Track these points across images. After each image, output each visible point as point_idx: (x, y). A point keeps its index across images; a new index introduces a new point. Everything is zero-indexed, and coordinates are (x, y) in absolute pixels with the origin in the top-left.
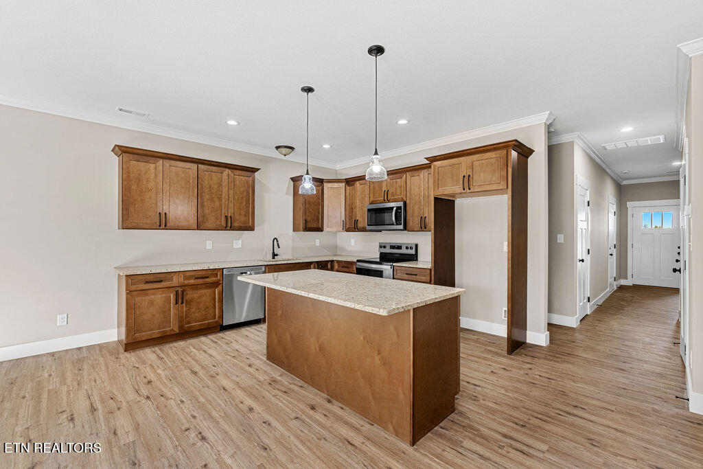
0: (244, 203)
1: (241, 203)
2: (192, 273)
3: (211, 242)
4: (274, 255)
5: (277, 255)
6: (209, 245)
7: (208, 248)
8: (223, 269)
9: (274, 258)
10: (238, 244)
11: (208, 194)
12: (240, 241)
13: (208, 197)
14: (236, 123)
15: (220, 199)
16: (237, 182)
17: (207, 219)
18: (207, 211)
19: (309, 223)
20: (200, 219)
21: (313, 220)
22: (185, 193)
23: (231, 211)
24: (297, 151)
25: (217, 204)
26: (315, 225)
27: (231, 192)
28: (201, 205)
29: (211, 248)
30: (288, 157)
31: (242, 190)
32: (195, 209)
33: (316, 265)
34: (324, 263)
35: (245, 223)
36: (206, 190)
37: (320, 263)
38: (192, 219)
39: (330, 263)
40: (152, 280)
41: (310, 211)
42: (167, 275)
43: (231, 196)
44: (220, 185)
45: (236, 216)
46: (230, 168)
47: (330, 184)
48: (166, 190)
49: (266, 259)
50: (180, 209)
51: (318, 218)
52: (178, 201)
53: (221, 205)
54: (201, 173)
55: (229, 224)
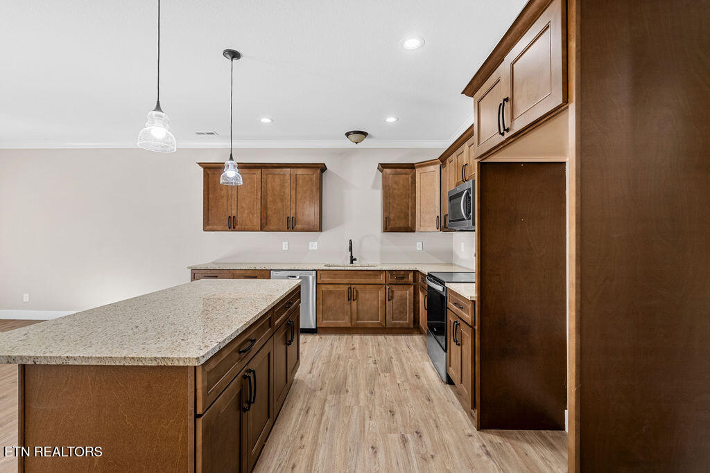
0: (307, 203)
1: (304, 202)
2: (242, 272)
3: (286, 243)
4: (353, 260)
5: (355, 260)
6: (285, 246)
7: (284, 249)
8: (270, 270)
9: (352, 263)
10: (314, 246)
11: (271, 196)
12: (316, 243)
13: (270, 198)
14: (269, 121)
15: (282, 200)
16: (300, 181)
17: (270, 221)
18: (269, 212)
19: (392, 222)
20: (263, 221)
21: (398, 217)
22: (250, 197)
23: (293, 212)
24: (371, 137)
25: (280, 205)
26: (402, 224)
27: (293, 192)
28: (264, 208)
29: (287, 249)
30: (360, 145)
31: (305, 189)
32: (259, 211)
33: (388, 275)
34: (402, 273)
35: (309, 224)
36: (269, 193)
37: (394, 273)
38: (257, 221)
39: (412, 274)
40: (209, 275)
41: (393, 207)
42: (222, 272)
43: (293, 196)
44: (282, 186)
45: (299, 216)
46: (293, 168)
47: (423, 168)
48: (235, 196)
49: (342, 263)
50: (246, 212)
51: (407, 215)
52: (244, 205)
53: (283, 206)
54: (264, 176)
55: (291, 225)
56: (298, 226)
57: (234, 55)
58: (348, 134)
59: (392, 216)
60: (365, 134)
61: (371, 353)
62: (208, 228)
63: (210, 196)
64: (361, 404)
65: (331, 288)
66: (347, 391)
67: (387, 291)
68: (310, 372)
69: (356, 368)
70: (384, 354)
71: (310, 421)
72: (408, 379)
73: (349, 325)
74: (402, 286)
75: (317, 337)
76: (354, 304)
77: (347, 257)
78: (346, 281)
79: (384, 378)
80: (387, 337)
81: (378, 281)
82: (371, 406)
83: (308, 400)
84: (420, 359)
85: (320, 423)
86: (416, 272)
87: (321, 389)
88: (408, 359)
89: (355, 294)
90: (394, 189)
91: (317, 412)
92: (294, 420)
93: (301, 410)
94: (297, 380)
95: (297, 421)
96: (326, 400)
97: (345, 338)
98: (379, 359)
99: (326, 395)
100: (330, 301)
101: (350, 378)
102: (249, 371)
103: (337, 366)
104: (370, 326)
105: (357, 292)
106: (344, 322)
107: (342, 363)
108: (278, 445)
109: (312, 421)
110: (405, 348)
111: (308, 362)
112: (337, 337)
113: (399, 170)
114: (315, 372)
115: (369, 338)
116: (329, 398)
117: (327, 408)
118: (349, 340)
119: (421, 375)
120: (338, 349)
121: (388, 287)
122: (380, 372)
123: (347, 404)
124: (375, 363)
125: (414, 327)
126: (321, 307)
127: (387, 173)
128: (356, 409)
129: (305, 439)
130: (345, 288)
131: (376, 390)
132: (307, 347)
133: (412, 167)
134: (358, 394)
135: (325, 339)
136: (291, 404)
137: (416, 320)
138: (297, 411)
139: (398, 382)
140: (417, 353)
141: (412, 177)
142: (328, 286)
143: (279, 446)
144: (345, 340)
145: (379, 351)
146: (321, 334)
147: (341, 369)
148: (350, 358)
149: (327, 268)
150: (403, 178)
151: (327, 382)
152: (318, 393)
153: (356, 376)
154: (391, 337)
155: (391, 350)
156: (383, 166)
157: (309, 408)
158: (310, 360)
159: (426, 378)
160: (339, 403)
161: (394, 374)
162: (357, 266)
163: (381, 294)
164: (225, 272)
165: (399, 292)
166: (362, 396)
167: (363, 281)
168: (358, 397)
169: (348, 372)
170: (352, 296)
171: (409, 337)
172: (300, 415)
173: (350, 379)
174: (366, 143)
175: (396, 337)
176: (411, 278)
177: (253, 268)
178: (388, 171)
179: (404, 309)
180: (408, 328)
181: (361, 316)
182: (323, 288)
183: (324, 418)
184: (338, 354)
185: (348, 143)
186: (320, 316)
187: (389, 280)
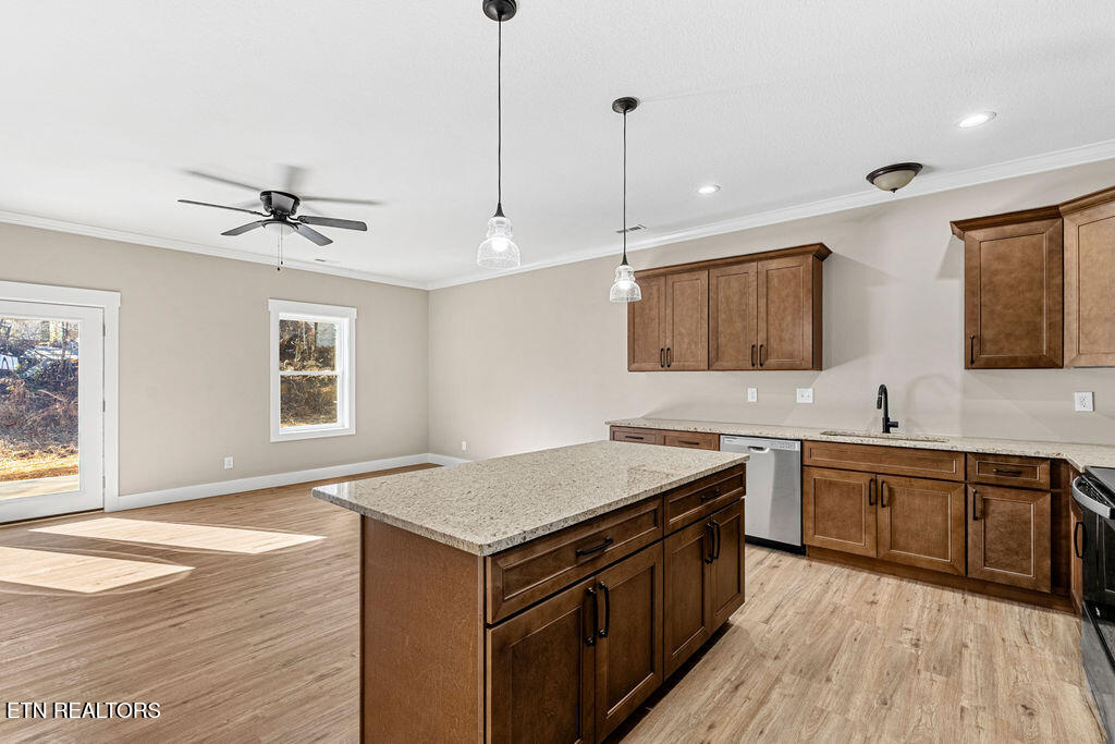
0: (789, 318)
1: (783, 319)
2: (676, 434)
3: (755, 390)
4: (888, 425)
5: (895, 425)
6: (751, 395)
7: (750, 400)
8: (719, 435)
9: (887, 430)
10: (805, 396)
11: (725, 313)
12: (811, 390)
13: (723, 316)
14: (713, 189)
15: (743, 317)
16: (775, 282)
17: (723, 353)
18: (722, 340)
19: (988, 346)
20: (712, 354)
21: (1008, 336)
22: (692, 317)
23: (762, 335)
24: (931, 169)
25: (739, 325)
26: (1020, 350)
27: (763, 302)
28: (713, 334)
29: (755, 400)
30: (902, 193)
31: (784, 294)
32: (705, 339)
33: (972, 461)
34: (1015, 462)
35: (791, 356)
36: (722, 307)
37: (991, 461)
38: (703, 354)
39: (1046, 466)
40: (632, 435)
41: (992, 312)
42: (648, 431)
43: (763, 309)
44: (743, 294)
45: (774, 343)
46: (761, 259)
47: (1087, 212)
48: (669, 317)
49: (863, 428)
50: (686, 340)
51: (1037, 329)
52: (683, 331)
53: (745, 327)
54: (713, 281)
55: (759, 359)
56: (772, 361)
57: (628, 104)
58: (872, 177)
59: (988, 334)
60: (913, 168)
61: (913, 621)
62: (635, 366)
63: (637, 320)
64: (851, 716)
65: (832, 476)
66: (828, 680)
67: (970, 498)
68: (767, 622)
69: (865, 641)
70: (947, 633)
71: (734, 706)
72: (995, 708)
73: (872, 554)
74: (1013, 492)
75: (803, 562)
76: (884, 514)
77: (876, 418)
78: (863, 466)
79: (931, 684)
80: (969, 598)
81: (944, 473)
82: (872, 729)
83: (746, 667)
84: (1051, 669)
85: (753, 717)
86: (1057, 465)
87: (776, 658)
88: (1013, 662)
89: (886, 493)
90: (996, 273)
91: (755, 696)
92: (708, 693)
93: (728, 680)
94: (738, 627)
95: (713, 695)
96: (778, 680)
97: (862, 577)
98: (929, 639)
99: (782, 673)
100: (829, 501)
101: (845, 657)
102: (597, 585)
103: (824, 625)
104: (924, 566)
105: (890, 490)
106: (863, 546)
107: (836, 623)
108: (669, 721)
109: (740, 706)
110: (1013, 636)
111: (771, 603)
112: (846, 571)
113: (1009, 229)
114: (776, 625)
115: (919, 590)
116: (787, 679)
117: (775, 695)
118: (868, 583)
119: (1043, 711)
120: (839, 594)
121: (971, 490)
122: (921, 666)
123: (819, 704)
124: (916, 645)
125: (1054, 592)
126: (811, 508)
127: (974, 239)
128: (836, 720)
129: (716, 732)
130: (864, 480)
131: (898, 699)
132: (776, 576)
133: (1052, 213)
134: (851, 693)
135: (818, 570)
136: (712, 665)
137: (1059, 578)
138: (719, 680)
139: (965, 703)
140: (1048, 655)
141: (1050, 239)
142: (826, 472)
143: (671, 724)
144: (860, 581)
145: (935, 624)
146: (811, 558)
147: (831, 633)
148: (858, 617)
149: (824, 438)
150: (1024, 245)
151: (793, 648)
152: (769, 663)
153: (860, 657)
154: (981, 602)
155: (971, 628)
156: (963, 227)
157: (742, 683)
158: (775, 600)
159: (1056, 722)
160: (803, 695)
161: (960, 684)
162: (898, 438)
163: (954, 503)
164: (653, 432)
165: (1003, 505)
166: (858, 700)
167: (906, 469)
168: (848, 700)
169: (845, 644)
170: (878, 496)
171: (1035, 615)
172: (722, 688)
173: (843, 659)
174: (917, 186)
175: (994, 603)
176: (1042, 476)
177: (692, 430)
178: (978, 235)
179: (1020, 545)
180: (1035, 592)
181: (901, 541)
182: (816, 474)
183: (763, 712)
184: (835, 604)
185: (877, 195)
186: (809, 524)
187: (975, 474)
